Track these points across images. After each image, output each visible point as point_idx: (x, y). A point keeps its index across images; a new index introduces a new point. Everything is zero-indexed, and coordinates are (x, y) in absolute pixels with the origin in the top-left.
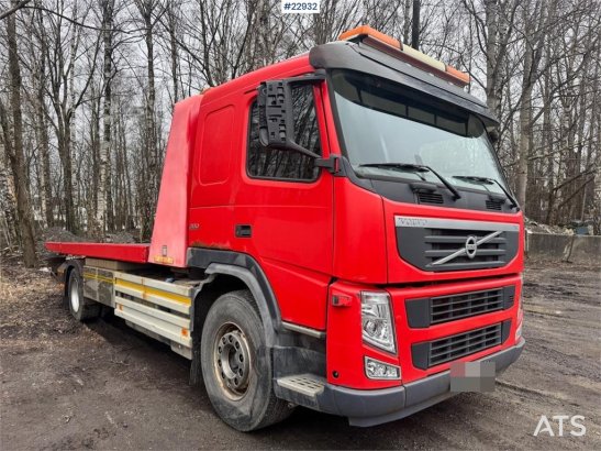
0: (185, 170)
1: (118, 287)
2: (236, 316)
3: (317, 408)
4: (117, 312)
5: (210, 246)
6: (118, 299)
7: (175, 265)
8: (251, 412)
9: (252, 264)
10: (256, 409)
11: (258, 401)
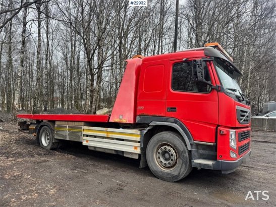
0: (134, 86)
1: (85, 133)
2: (168, 140)
3: (212, 169)
4: (84, 143)
5: (151, 115)
6: (85, 138)
7: (128, 122)
8: (179, 174)
9: (178, 121)
10: (181, 172)
11: (183, 170)
